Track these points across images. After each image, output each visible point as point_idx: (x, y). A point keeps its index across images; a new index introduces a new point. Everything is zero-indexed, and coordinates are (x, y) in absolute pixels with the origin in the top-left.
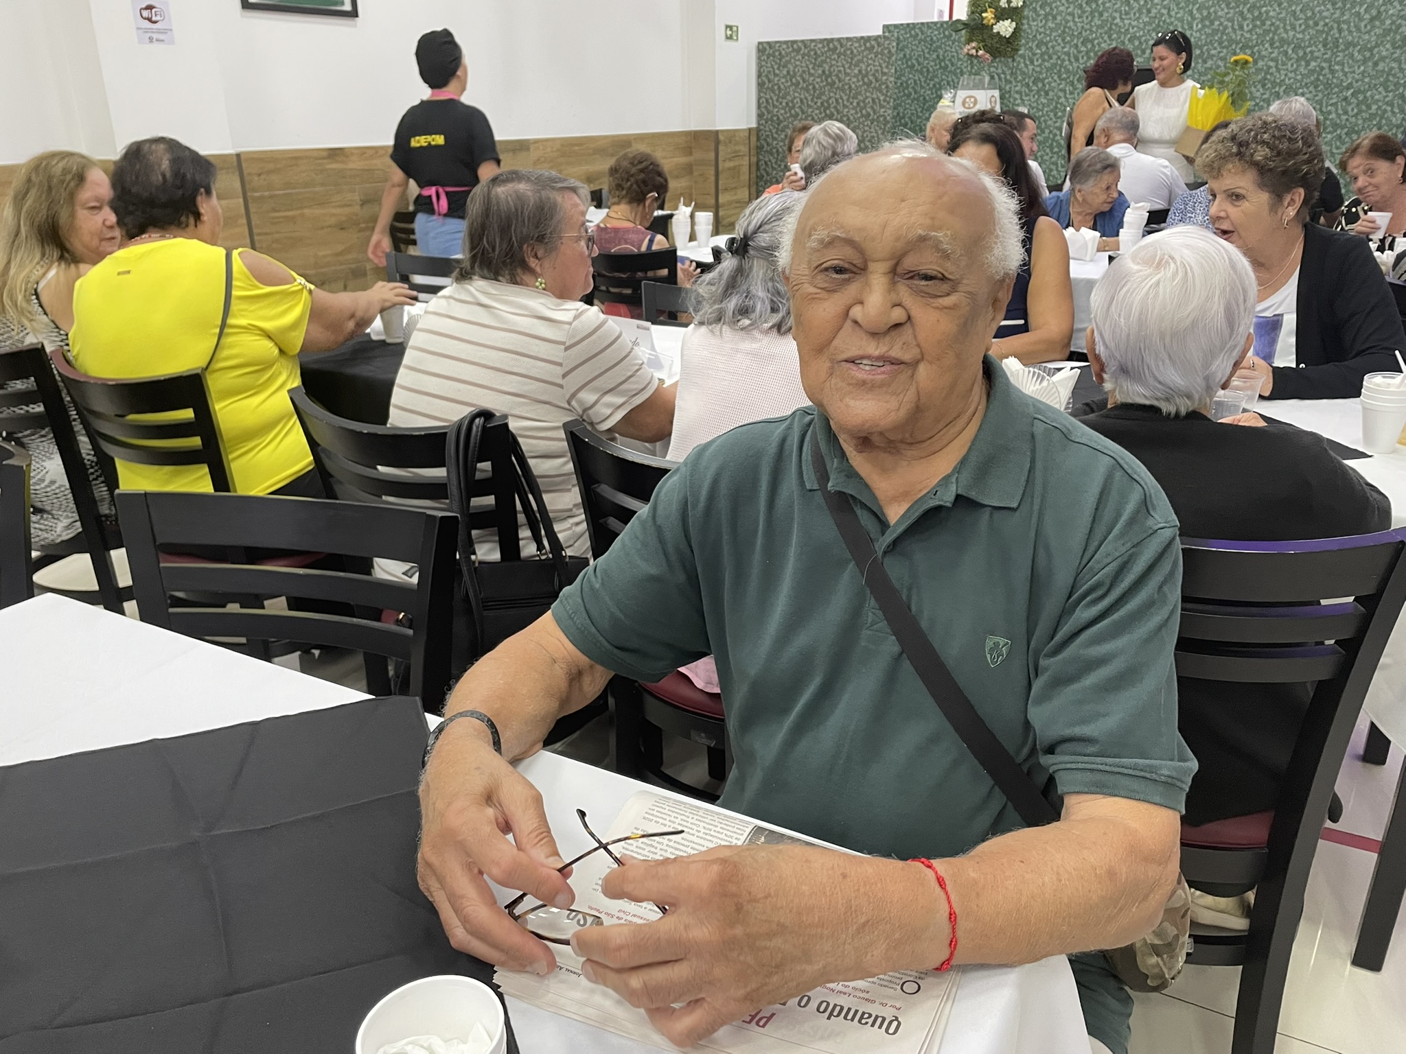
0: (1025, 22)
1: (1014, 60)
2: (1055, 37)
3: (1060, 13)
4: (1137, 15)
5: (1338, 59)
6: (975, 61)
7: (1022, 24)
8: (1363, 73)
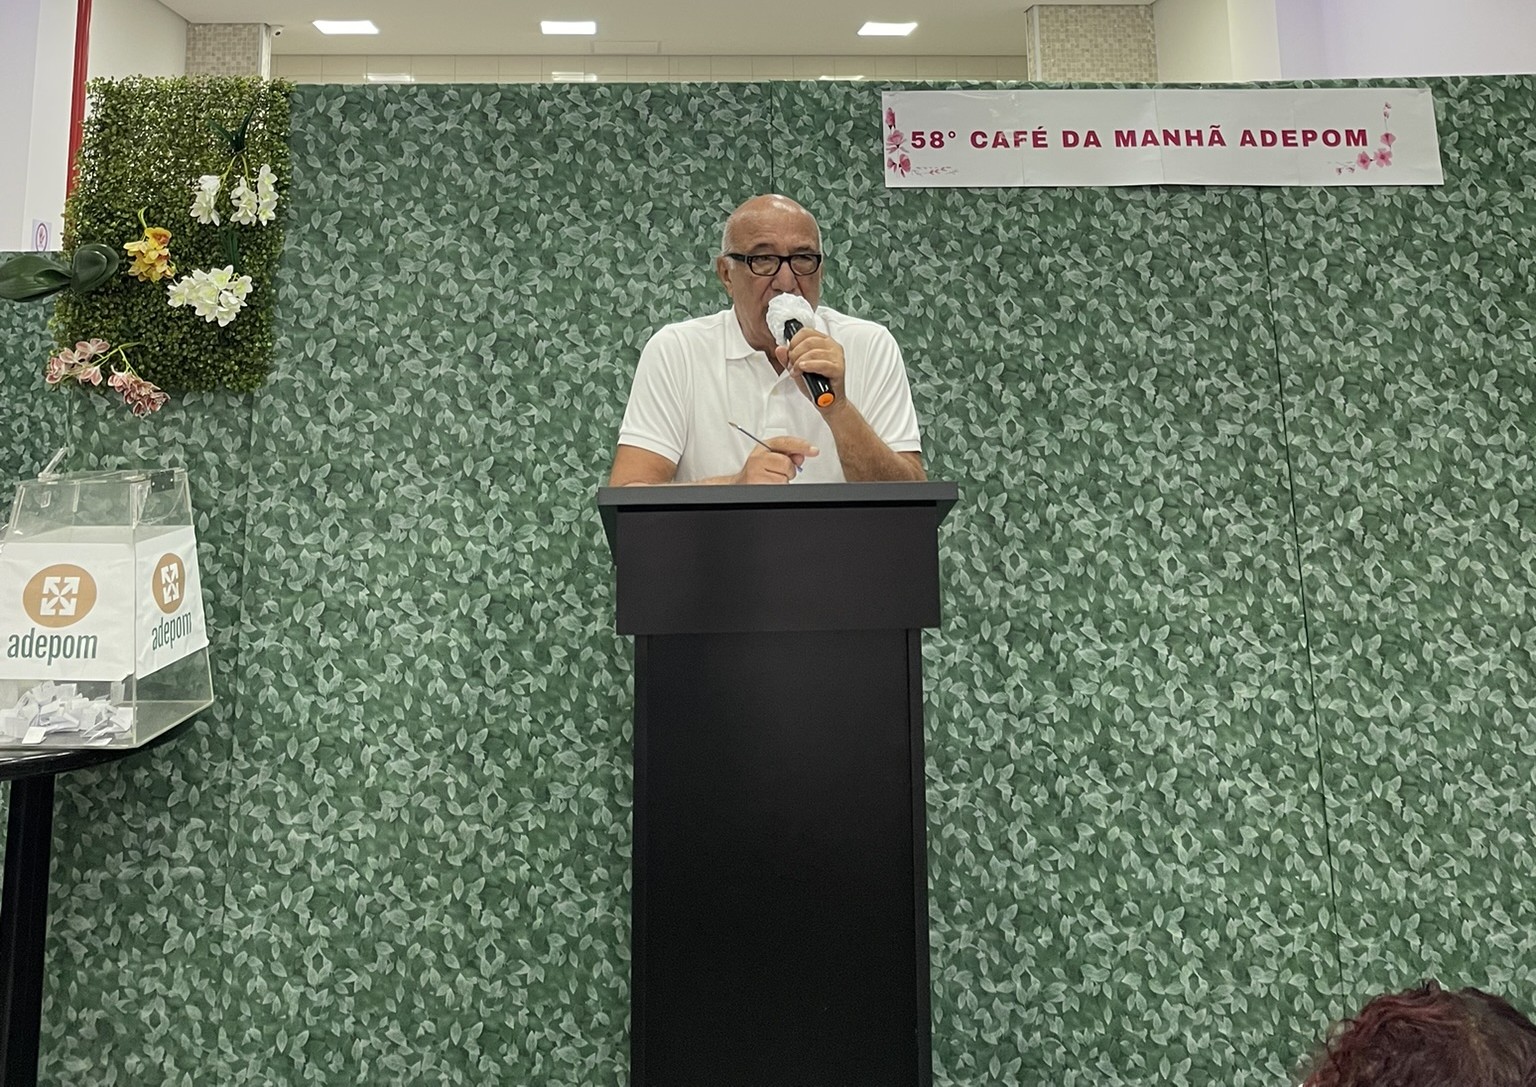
0: (286, 274)
1: (250, 403)
2: (398, 328)
3: (411, 252)
4: (667, 266)
5: (1290, 414)
6: (102, 405)
7: (277, 282)
8: (1374, 457)
